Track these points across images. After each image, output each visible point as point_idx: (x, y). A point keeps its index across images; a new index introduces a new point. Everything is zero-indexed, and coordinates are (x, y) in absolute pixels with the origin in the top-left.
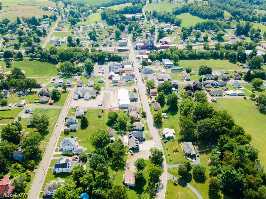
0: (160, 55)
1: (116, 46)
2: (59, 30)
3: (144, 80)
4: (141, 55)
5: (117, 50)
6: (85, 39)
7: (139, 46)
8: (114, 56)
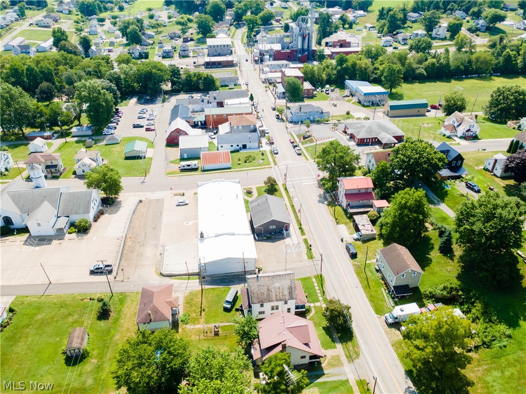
0: (339, 68)
1: (199, 55)
2: (43, 25)
3: (300, 145)
4: (276, 72)
5: (204, 65)
6: (112, 44)
7: (267, 52)
8: (190, 76)
